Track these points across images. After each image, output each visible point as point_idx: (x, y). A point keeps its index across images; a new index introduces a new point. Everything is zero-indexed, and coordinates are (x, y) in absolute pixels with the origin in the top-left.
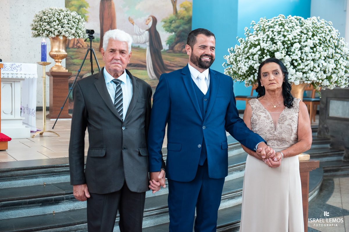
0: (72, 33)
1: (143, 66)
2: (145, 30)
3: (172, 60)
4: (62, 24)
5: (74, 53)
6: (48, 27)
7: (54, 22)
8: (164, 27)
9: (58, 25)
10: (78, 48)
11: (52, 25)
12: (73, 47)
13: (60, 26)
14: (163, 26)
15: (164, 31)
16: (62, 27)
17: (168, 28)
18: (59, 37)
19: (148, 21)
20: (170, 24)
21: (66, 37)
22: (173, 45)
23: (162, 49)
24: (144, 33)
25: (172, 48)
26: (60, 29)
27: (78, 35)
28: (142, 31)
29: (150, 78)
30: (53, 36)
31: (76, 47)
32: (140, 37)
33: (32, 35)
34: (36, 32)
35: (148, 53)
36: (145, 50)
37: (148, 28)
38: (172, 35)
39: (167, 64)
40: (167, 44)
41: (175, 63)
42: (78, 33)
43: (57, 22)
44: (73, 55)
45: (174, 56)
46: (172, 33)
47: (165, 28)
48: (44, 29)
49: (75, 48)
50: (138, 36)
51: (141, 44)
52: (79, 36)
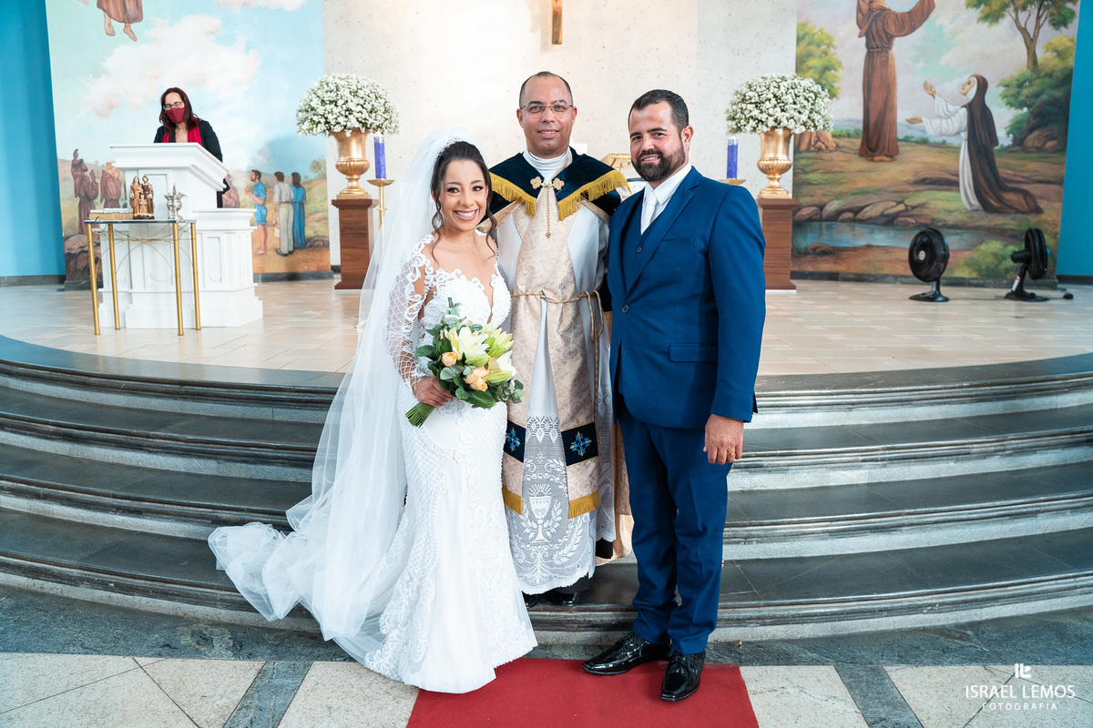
0: (801, 122)
1: (951, 183)
2: (958, 107)
3: (1019, 169)
4: (783, 104)
5: (810, 162)
6: (756, 113)
7: (767, 102)
8: (1004, 97)
9: (775, 106)
10: (817, 152)
11: (764, 109)
12: (808, 150)
13: (778, 109)
14: (1000, 95)
15: (1004, 105)
16: (783, 111)
17: (1011, 100)
18: (776, 130)
19: (968, 87)
20: (1017, 90)
21: (790, 130)
22: (1023, 136)
23: (997, 144)
24: (957, 112)
25: (1019, 142)
26: (778, 114)
27: (813, 124)
28: (951, 108)
29: (966, 209)
30: (765, 129)
31: (813, 149)
32: (947, 122)
33: (727, 130)
34: (734, 123)
35: (964, 155)
36: (957, 150)
37: (965, 103)
38: (1022, 114)
39: (1006, 176)
40: (1008, 134)
41: (1026, 174)
42: (813, 121)
43: (774, 101)
44: (807, 166)
45: (1025, 159)
46: (1022, 109)
47: (1005, 99)
48: (748, 116)
49: (811, 151)
50: (944, 121)
51: (949, 136)
52: (815, 126)
